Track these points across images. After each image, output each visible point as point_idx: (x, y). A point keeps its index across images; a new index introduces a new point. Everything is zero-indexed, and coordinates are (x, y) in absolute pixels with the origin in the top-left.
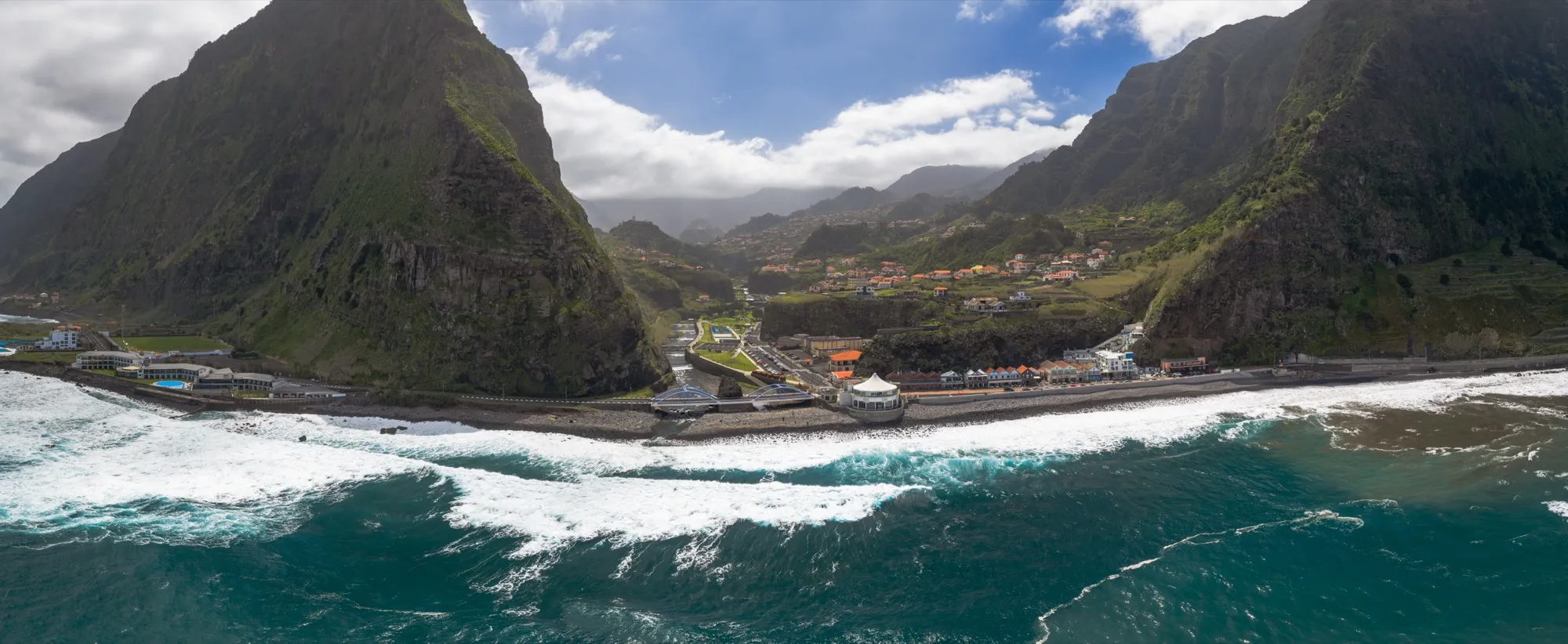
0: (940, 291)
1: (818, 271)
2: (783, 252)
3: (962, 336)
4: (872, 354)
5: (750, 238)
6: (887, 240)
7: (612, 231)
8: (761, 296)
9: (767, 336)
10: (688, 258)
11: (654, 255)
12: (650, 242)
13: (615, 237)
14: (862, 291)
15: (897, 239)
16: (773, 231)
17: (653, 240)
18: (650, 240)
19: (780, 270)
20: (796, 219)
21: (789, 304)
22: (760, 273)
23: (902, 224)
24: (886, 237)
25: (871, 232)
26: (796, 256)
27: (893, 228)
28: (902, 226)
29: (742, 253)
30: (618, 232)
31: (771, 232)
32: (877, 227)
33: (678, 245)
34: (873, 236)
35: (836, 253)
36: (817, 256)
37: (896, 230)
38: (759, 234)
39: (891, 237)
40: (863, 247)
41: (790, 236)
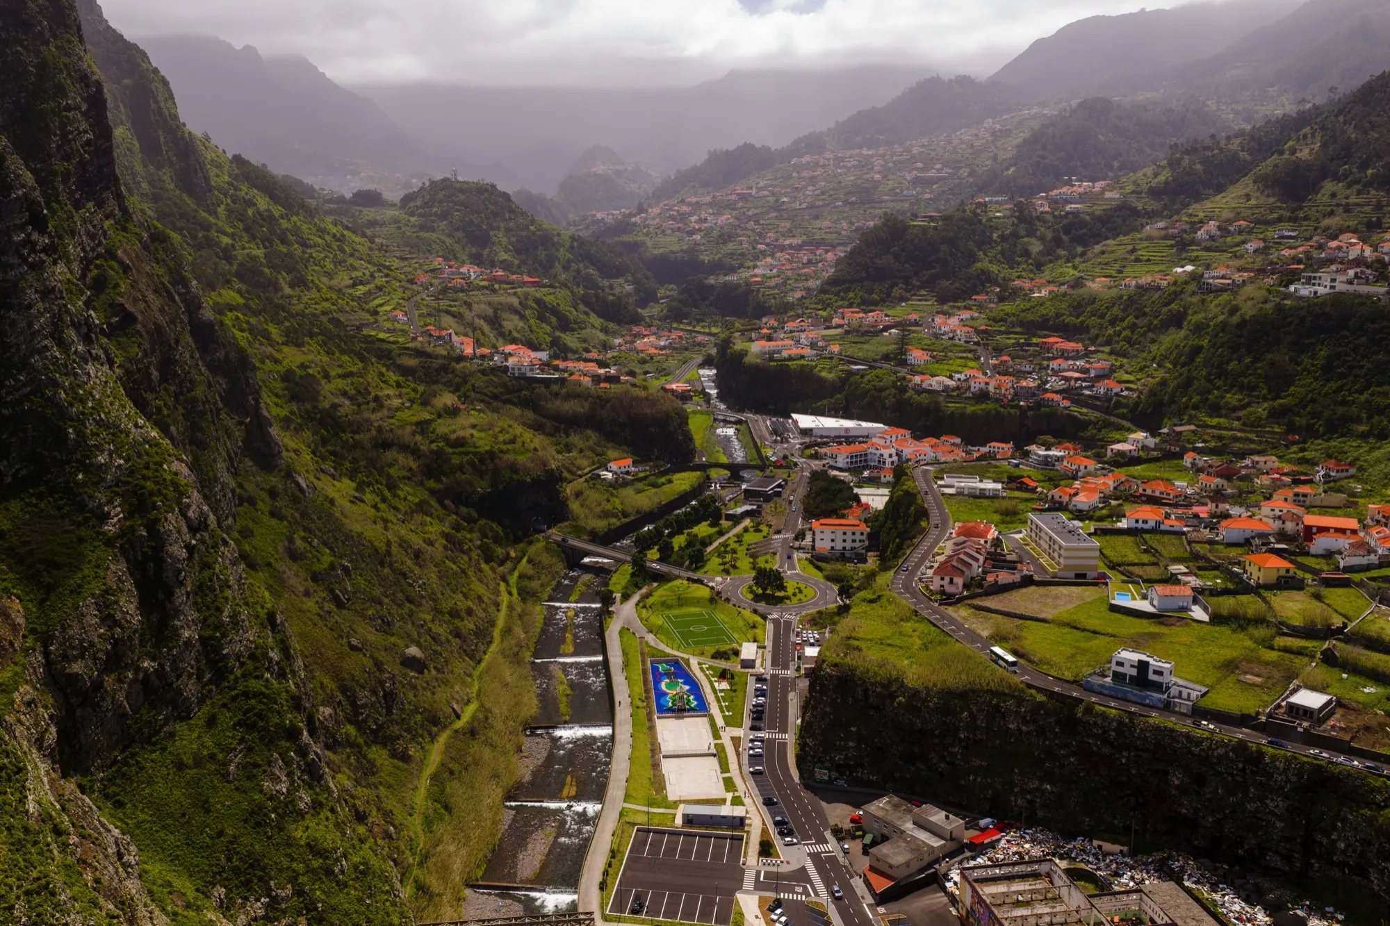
1: (886, 357)
2: (782, 248)
5: (710, 204)
6: (1036, 247)
7: (407, 199)
9: (822, 774)
10: (578, 271)
11: (501, 282)
12: (492, 233)
13: (413, 219)
14: (1134, 672)
15: (1058, 242)
16: (759, 189)
17: (499, 229)
18: (493, 229)
19: (795, 351)
20: (806, 159)
21: (890, 681)
22: (747, 360)
23: (1068, 202)
24: (1033, 240)
25: (997, 229)
26: (823, 291)
27: (1047, 213)
28: (1068, 208)
29: (693, 250)
30: (418, 207)
31: (754, 192)
32: (1008, 213)
33: (556, 239)
34: (1003, 238)
35: (920, 288)
36: (875, 296)
37: (1054, 216)
38: (727, 194)
39: (1042, 239)
40: (983, 272)
41: (796, 205)
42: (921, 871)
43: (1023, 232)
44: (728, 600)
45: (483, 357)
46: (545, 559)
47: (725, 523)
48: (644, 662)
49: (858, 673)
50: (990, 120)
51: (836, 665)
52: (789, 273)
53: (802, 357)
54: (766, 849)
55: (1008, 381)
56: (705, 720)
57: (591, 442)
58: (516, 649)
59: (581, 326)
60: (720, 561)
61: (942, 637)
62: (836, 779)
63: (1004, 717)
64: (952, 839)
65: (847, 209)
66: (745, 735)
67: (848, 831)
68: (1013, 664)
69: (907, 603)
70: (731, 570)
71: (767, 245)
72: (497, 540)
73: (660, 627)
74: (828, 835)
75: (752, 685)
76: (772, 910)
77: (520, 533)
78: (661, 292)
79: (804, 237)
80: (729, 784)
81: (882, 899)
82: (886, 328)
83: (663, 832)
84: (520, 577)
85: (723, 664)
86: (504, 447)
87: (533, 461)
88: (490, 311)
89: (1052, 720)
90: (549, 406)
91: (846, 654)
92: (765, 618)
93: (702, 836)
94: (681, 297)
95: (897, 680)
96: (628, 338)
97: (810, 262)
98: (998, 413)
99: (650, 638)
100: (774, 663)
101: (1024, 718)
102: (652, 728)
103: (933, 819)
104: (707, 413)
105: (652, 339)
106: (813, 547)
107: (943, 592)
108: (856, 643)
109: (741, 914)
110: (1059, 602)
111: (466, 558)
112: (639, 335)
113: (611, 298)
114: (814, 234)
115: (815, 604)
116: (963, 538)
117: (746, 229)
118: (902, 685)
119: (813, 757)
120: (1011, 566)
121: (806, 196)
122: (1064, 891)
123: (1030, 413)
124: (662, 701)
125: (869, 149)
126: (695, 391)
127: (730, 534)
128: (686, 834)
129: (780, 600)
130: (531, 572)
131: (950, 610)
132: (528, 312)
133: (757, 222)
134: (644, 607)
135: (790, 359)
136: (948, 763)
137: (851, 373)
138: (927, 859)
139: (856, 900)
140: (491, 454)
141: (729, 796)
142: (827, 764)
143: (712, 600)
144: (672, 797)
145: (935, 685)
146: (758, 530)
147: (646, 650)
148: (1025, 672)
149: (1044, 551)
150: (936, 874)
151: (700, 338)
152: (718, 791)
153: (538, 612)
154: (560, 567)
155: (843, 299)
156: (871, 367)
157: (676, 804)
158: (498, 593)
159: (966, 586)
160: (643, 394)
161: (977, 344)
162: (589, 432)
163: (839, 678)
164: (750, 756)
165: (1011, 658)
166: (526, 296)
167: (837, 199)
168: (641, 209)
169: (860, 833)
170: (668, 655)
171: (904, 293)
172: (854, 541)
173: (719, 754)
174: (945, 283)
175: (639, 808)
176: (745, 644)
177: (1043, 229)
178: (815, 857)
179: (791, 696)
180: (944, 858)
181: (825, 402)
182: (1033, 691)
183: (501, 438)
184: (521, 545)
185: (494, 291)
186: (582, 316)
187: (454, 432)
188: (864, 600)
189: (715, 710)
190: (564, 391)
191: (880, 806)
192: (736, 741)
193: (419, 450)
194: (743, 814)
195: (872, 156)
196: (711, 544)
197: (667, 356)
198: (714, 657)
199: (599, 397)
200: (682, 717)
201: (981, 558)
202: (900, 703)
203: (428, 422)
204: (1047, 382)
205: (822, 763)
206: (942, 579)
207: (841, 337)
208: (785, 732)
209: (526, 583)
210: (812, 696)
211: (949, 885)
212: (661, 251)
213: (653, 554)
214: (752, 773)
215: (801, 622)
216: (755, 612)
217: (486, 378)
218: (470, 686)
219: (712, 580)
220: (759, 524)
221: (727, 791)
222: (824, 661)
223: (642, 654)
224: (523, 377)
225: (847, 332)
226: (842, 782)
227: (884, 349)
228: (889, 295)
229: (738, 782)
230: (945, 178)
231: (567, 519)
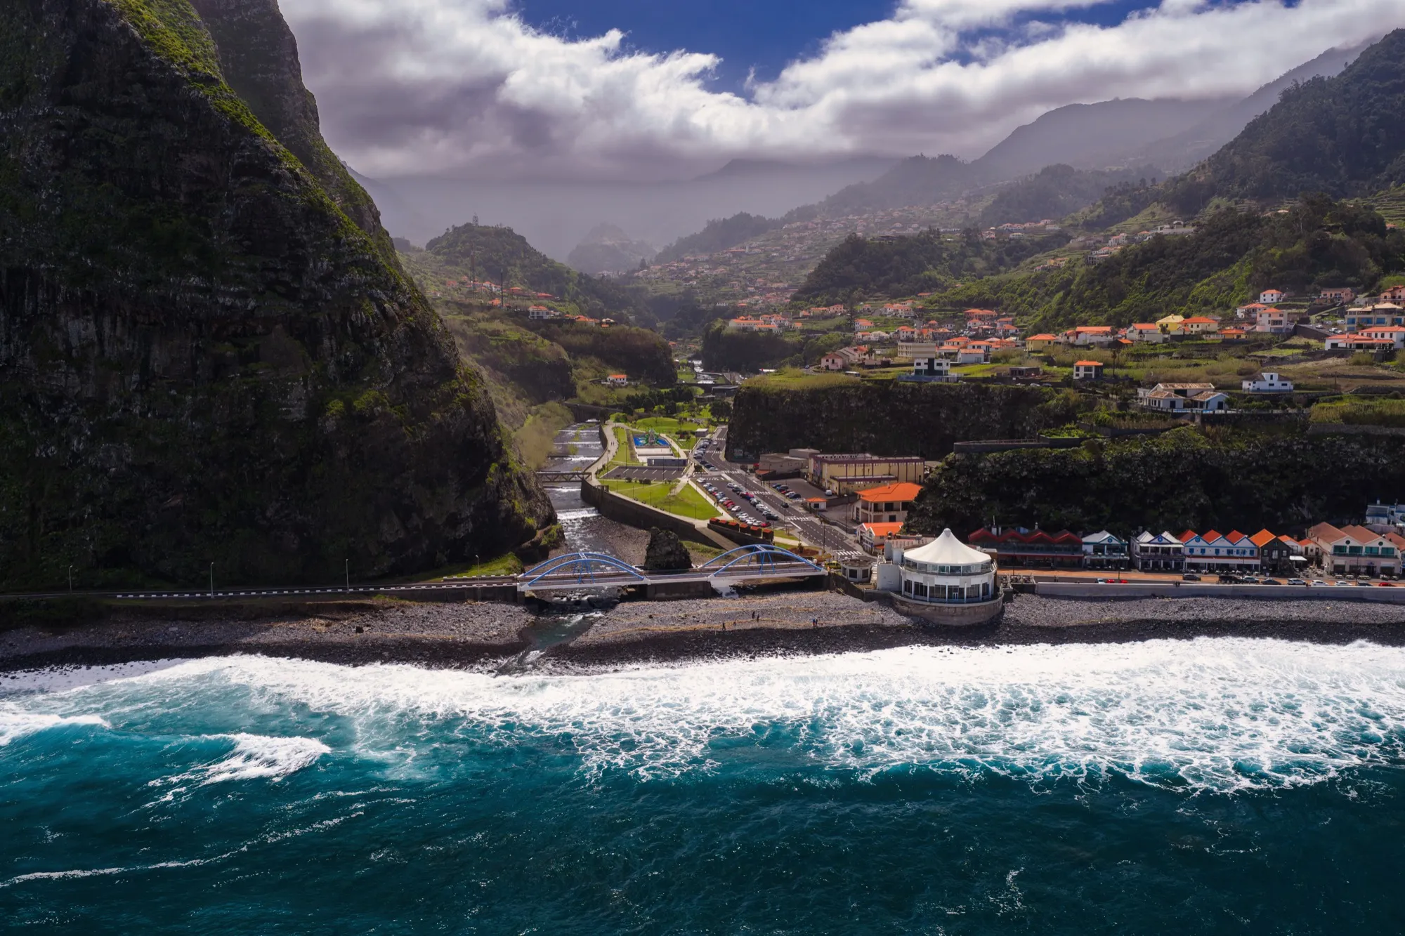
0: (1088, 369)
1: (838, 328)
2: (770, 290)
3: (1129, 461)
4: (942, 491)
5: (707, 261)
6: (980, 264)
7: (432, 245)
8: (727, 375)
9: (738, 452)
11: (518, 295)
12: (509, 268)
13: (439, 258)
14: (926, 367)
15: (1000, 261)
16: (752, 248)
17: (515, 265)
18: (510, 265)
19: (764, 327)
20: (796, 225)
21: (781, 391)
22: (725, 332)
23: (1012, 232)
24: (978, 259)
25: (947, 250)
27: (993, 239)
28: (1011, 236)
29: (689, 292)
30: (443, 248)
31: (747, 250)
32: (958, 239)
33: (566, 275)
34: (952, 257)
35: (876, 291)
36: (838, 298)
37: (999, 243)
38: (723, 253)
39: (987, 258)
40: (930, 279)
41: (785, 259)
43: (970, 253)
46: (560, 410)
48: (628, 434)
49: (761, 389)
53: (770, 330)
54: (697, 469)
55: (929, 331)
56: (668, 448)
57: (594, 363)
62: (744, 452)
63: (848, 400)
70: (696, 416)
71: (756, 288)
79: (790, 283)
82: (843, 314)
83: (635, 468)
86: (527, 342)
87: (550, 351)
89: (875, 395)
92: (716, 426)
99: (634, 430)
101: (860, 398)
103: (800, 452)
107: (827, 369)
118: (788, 390)
119: (735, 446)
121: (794, 252)
125: (854, 215)
130: (549, 415)
133: (748, 272)
134: (631, 423)
135: (760, 330)
140: (519, 343)
142: (743, 447)
145: (808, 388)
156: (826, 334)
159: (844, 367)
168: (643, 267)
170: (646, 433)
171: (862, 295)
173: (675, 454)
174: (895, 286)
175: (621, 462)
176: (699, 429)
177: (988, 251)
182: (865, 382)
189: (674, 445)
190: (574, 328)
191: (772, 454)
192: (687, 452)
198: (677, 433)
199: (601, 334)
204: (962, 332)
205: (740, 447)
207: (806, 321)
212: (661, 293)
213: (640, 410)
223: (628, 432)
224: (541, 320)
225: (811, 319)
226: (750, 456)
227: (838, 323)
228: (850, 296)
231: (576, 397)
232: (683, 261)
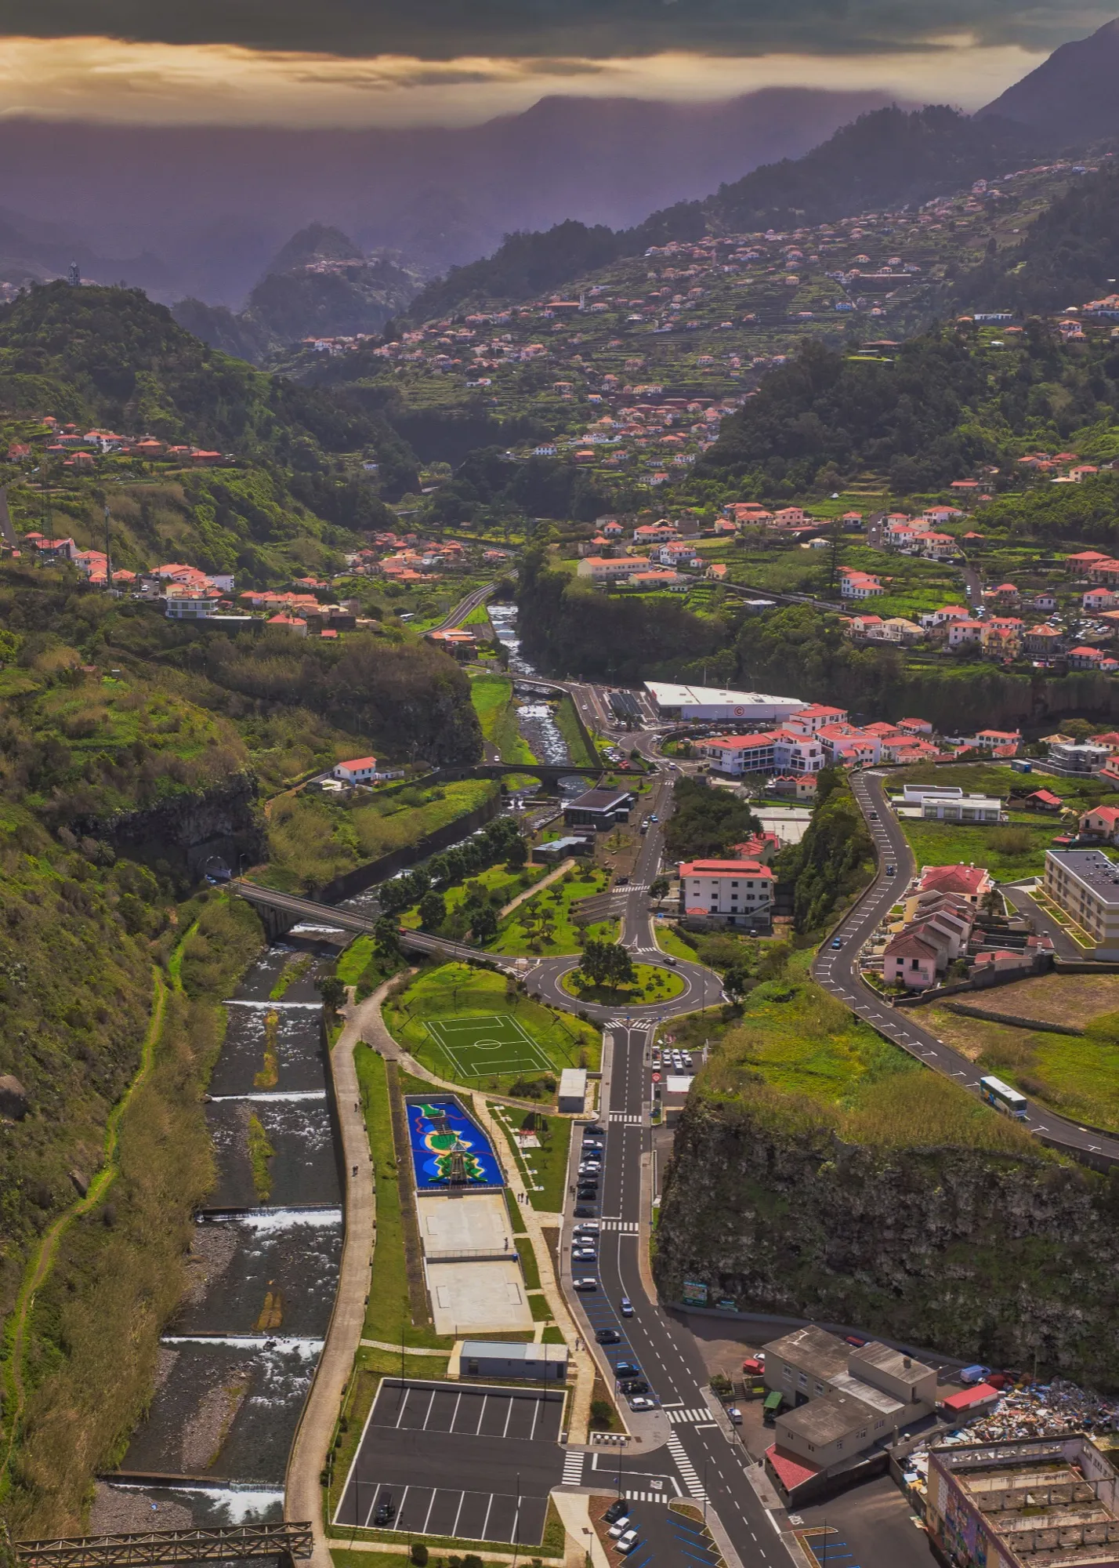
1: (806, 586)
2: (630, 401)
5: (507, 326)
6: (1060, 399)
9: (695, 1290)
10: (284, 439)
11: (154, 458)
12: (138, 374)
15: (1098, 390)
16: (591, 300)
17: (151, 367)
18: (138, 364)
19: (651, 575)
20: (671, 248)
21: (812, 1135)
22: (569, 589)
24: (1056, 386)
25: (994, 367)
26: (698, 472)
27: (1079, 340)
28: (1115, 332)
29: (480, 403)
31: (581, 305)
32: (1013, 340)
33: (246, 384)
34: (1005, 384)
35: (863, 468)
36: (787, 482)
37: (1093, 347)
38: (537, 309)
39: (1070, 384)
40: (970, 441)
41: (653, 327)
42: (864, 1454)
43: (1038, 374)
44: (537, 997)
45: (123, 585)
46: (230, 927)
47: (531, 867)
48: (395, 1102)
49: (757, 1120)
50: (983, 182)
51: (720, 1107)
52: (642, 442)
53: (664, 585)
54: (601, 1417)
55: (1010, 626)
56: (498, 1199)
57: (306, 730)
58: (179, 1079)
59: (290, 533)
60: (524, 930)
61: (899, 1060)
62: (719, 1301)
63: (1003, 1196)
64: (916, 1401)
65: (739, 334)
66: (567, 1224)
67: (740, 1388)
68: (1020, 1105)
69: (841, 1001)
70: (544, 947)
71: (605, 394)
72: (147, 896)
73: (423, 1042)
74: (706, 1393)
75: (577, 1140)
76: (612, 1520)
77: (186, 883)
78: (424, 475)
79: (667, 382)
80: (539, 1308)
81: (799, 1501)
82: (806, 537)
83: (428, 1389)
84: (187, 958)
85: (528, 1105)
86: (159, 738)
87: (208, 761)
88: (135, 507)
89: (1086, 1199)
90: (236, 667)
91: (737, 1089)
92: (599, 1027)
93: (493, 1394)
94: (458, 483)
95: (822, 1132)
96: (369, 553)
97: (676, 424)
98: (995, 680)
99: (406, 1061)
100: (615, 1104)
101: (1038, 1196)
102: (409, 1214)
103: (883, 1366)
104: (502, 680)
105: (410, 554)
106: (682, 908)
107: (901, 985)
108: (754, 1069)
109: (559, 1527)
110: (1097, 1001)
111: (95, 925)
112: (389, 549)
113: (339, 484)
114: (683, 376)
115: (685, 1004)
116: (935, 893)
117: (570, 368)
118: (832, 1141)
119: (681, 1262)
120: (1017, 939)
121: (672, 312)
122: (1104, 1489)
123: (1050, 681)
124: (426, 1167)
125: (776, 232)
126: (482, 643)
127: (541, 886)
128: (467, 1392)
129: (627, 997)
130: (204, 949)
131: (913, 1015)
132: (199, 509)
133: (587, 357)
134: (397, 1008)
135: (643, 587)
136: (908, 1272)
137: (745, 612)
138: (873, 1435)
139: (752, 1503)
140: (138, 751)
141: (539, 1327)
142: (705, 1274)
143: (510, 997)
144: (442, 1329)
145: (887, 1141)
146: (588, 879)
147: (400, 1080)
148: (1039, 1119)
149: (1072, 913)
150: (887, 1459)
151: (491, 553)
152: (519, 1318)
153: (217, 1016)
154: (254, 940)
155: (732, 487)
156: (780, 603)
157: (448, 1341)
158: (149, 985)
159: (940, 974)
160: (394, 647)
161: (958, 562)
162: (303, 712)
163: (726, 1129)
164: (575, 1259)
165: (1016, 1096)
166: (197, 480)
167: (724, 317)
168: (391, 334)
169: (759, 1390)
170: (438, 1089)
171: (836, 477)
172: (750, 897)
173: (523, 1256)
174: (907, 460)
175: (386, 1347)
176: (566, 1072)
177: (1072, 368)
178: (684, 1431)
179: (644, 1158)
180: (902, 1431)
181: (703, 662)
182: (1053, 1152)
183: (155, 722)
184: (187, 905)
185: (142, 473)
186: (291, 516)
187: (75, 712)
188: (767, 998)
189: (516, 1184)
190: (260, 643)
191: (794, 1345)
192: (550, 1234)
193: (15, 741)
194: (562, 1358)
195: (784, 243)
196: (508, 901)
197: (435, 583)
198: (513, 1093)
199: (319, 654)
200: (460, 1195)
201: (966, 927)
202: (827, 1172)
203: (30, 695)
204: (1078, 628)
205: (697, 1272)
206: (900, 961)
207: (729, 552)
208: (635, 1220)
209: (196, 967)
210: (679, 1159)
211: (910, 1478)
212: (425, 405)
213: (411, 919)
214: (577, 1289)
215: (660, 1034)
216: (583, 1017)
217: (129, 621)
218: (102, 1141)
219: (511, 963)
220: (589, 869)
221: (537, 1317)
222: (699, 1101)
223: (394, 1088)
224: (191, 620)
225: (740, 543)
226: (729, 1305)
227: (803, 571)
228: (810, 480)
229: (555, 1303)
230: (904, 281)
231: (267, 860)
232: (460, 321)
